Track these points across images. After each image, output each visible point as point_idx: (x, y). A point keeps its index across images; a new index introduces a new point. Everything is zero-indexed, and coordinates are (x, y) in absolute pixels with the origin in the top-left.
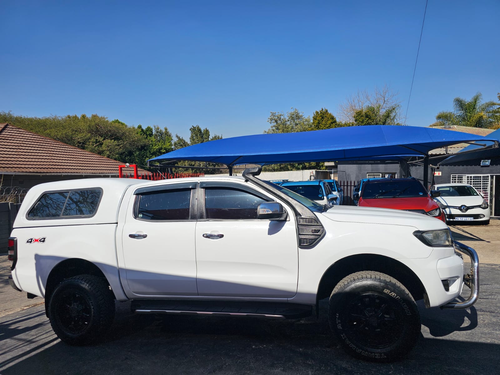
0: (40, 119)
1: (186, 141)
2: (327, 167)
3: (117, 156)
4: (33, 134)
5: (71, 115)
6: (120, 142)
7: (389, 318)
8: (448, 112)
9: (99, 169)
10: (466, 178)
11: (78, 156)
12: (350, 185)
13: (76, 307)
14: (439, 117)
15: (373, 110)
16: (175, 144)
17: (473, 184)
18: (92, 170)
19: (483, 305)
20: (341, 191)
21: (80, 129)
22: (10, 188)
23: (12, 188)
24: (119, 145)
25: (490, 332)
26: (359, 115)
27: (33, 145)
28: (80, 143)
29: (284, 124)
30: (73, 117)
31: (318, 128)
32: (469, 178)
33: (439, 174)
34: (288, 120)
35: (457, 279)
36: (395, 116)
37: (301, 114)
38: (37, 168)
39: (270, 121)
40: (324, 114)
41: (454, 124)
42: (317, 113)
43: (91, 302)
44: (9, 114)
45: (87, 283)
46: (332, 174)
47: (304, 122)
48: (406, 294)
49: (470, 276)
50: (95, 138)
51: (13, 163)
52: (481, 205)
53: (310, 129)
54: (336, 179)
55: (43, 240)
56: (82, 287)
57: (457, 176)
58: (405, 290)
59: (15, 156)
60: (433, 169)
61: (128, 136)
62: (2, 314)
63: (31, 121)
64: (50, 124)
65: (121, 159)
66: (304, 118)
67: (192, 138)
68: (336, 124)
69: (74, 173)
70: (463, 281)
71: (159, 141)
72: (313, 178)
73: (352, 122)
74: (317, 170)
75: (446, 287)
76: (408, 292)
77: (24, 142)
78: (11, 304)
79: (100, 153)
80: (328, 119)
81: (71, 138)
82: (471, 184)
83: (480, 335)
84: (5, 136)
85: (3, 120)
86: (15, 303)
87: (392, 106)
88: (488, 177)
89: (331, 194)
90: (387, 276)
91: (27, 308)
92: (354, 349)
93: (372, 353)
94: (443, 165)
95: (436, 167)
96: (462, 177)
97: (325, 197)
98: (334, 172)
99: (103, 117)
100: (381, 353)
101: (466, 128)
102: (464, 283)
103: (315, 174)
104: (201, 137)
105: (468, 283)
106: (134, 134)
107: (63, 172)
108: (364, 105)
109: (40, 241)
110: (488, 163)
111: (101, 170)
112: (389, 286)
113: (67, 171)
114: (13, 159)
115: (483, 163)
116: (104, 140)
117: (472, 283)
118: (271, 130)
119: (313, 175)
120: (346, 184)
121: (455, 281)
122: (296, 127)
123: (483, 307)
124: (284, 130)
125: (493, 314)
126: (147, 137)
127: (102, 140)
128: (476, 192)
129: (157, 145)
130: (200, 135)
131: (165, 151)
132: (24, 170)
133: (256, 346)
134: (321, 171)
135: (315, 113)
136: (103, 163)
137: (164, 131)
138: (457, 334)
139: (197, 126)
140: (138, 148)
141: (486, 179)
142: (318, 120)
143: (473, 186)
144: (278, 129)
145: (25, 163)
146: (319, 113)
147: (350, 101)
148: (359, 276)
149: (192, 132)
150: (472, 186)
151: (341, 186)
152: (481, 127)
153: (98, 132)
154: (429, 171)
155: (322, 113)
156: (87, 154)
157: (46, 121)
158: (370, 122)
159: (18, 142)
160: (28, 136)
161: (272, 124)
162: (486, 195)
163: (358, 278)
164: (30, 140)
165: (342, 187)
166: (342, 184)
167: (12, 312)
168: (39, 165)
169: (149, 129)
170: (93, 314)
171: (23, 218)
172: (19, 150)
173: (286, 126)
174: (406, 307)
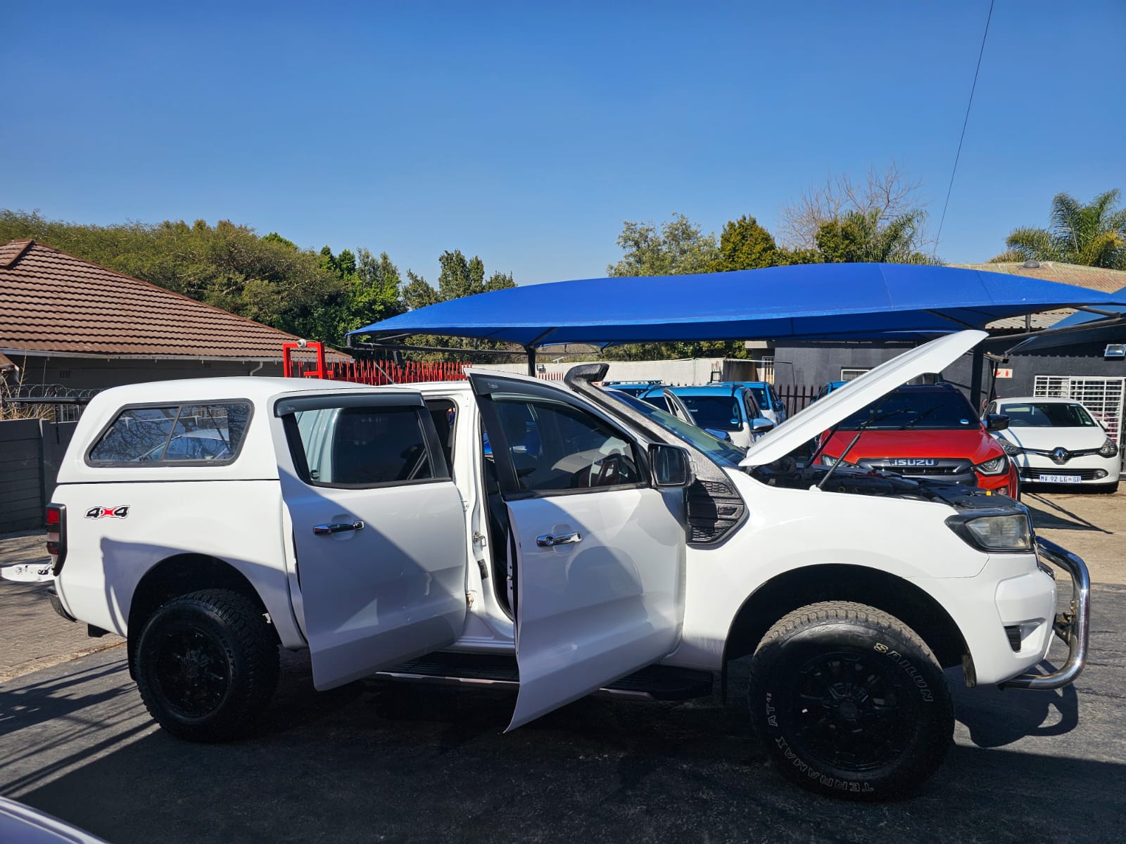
0: (103, 230)
1: (430, 286)
2: (750, 352)
3: (275, 316)
4: (88, 265)
5: (172, 221)
6: (283, 285)
7: (884, 706)
8: (1036, 228)
9: (235, 347)
10: (1070, 385)
11: (190, 316)
12: (801, 395)
13: (194, 659)
14: (1014, 241)
15: (862, 223)
16: (406, 291)
17: (1085, 399)
18: (220, 348)
19: (1095, 679)
20: (782, 409)
21: (193, 254)
22: (42, 388)
23: (46, 387)
24: (279, 293)
25: (1107, 740)
26: (828, 233)
27: (90, 289)
28: (193, 286)
29: (655, 251)
30: (177, 226)
31: (733, 260)
32: (1076, 385)
33: (1007, 374)
34: (665, 242)
35: (1038, 623)
36: (911, 236)
37: (693, 228)
38: (100, 343)
39: (623, 243)
40: (746, 229)
41: (1046, 258)
42: (732, 225)
43: (228, 649)
44: (34, 216)
45: (220, 609)
46: (761, 367)
47: (701, 246)
48: (924, 654)
49: (1069, 618)
50: (225, 275)
51: (48, 329)
52: (1101, 448)
53: (714, 263)
54: (771, 380)
55: (122, 511)
56: (208, 617)
57: (1048, 380)
58: (923, 647)
59: (50, 315)
60: (995, 363)
61: (301, 272)
62: (32, 667)
63: (84, 235)
64: (126, 241)
65: (285, 324)
66: (702, 237)
67: (444, 280)
68: (774, 254)
69: (182, 354)
70: (1053, 628)
71: (370, 285)
72: (717, 377)
73: (810, 248)
74: (728, 360)
75: (1013, 643)
76: (929, 650)
77: (70, 284)
78: (50, 644)
79: (237, 310)
80: (756, 240)
81: (174, 274)
82: (1079, 399)
83: (1085, 746)
84: (29, 268)
85: (21, 230)
86: (58, 643)
87: (906, 212)
88: (1120, 382)
89: (758, 417)
90: (883, 613)
91: (85, 654)
92: (803, 771)
93: (842, 780)
94: (1016, 354)
95: (1001, 358)
96: (1060, 383)
97: (745, 425)
98: (766, 363)
99: (243, 227)
100: (861, 783)
101: (1074, 269)
102: (1054, 632)
103: (722, 369)
104: (464, 277)
105: (1064, 634)
106: (313, 267)
107: (156, 352)
108: (840, 210)
109: (116, 513)
110: (1121, 352)
111: (240, 349)
112: (885, 636)
113: (165, 349)
114: (46, 322)
115: (1111, 352)
116: (246, 279)
117: (1073, 633)
118: (624, 264)
119: (718, 371)
120: (792, 393)
121: (1034, 628)
122: (683, 258)
123: (1093, 683)
124: (654, 265)
125: (1114, 700)
126: (342, 275)
127: (241, 279)
128: (1089, 416)
129: (366, 294)
130: (462, 272)
131: (382, 307)
132: (72, 347)
133: (587, 756)
134: (736, 362)
135: (726, 227)
136: (245, 334)
137: (380, 261)
138: (1033, 742)
139: (456, 251)
140: (321, 300)
141: (1116, 388)
142: (733, 243)
143: (1085, 404)
144: (640, 261)
145: (73, 331)
146: (737, 225)
147: (808, 199)
148: (819, 613)
149: (445, 265)
150: (1081, 403)
151: (780, 396)
152: (1109, 267)
153: (233, 262)
154: (986, 367)
155: (743, 226)
156: (210, 313)
157: (116, 235)
158: (853, 250)
159: (56, 282)
160: (79, 269)
161: (627, 249)
162: (1113, 425)
163: (817, 618)
164: (83, 278)
165: (784, 400)
166: (784, 393)
167: (54, 664)
168: (103, 336)
169: (347, 257)
170: (233, 675)
171: (78, 462)
172: (59, 302)
173: (659, 255)
174: (924, 684)
